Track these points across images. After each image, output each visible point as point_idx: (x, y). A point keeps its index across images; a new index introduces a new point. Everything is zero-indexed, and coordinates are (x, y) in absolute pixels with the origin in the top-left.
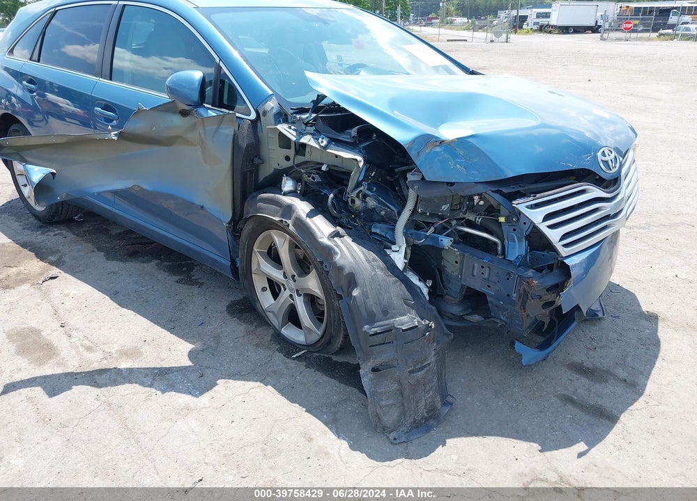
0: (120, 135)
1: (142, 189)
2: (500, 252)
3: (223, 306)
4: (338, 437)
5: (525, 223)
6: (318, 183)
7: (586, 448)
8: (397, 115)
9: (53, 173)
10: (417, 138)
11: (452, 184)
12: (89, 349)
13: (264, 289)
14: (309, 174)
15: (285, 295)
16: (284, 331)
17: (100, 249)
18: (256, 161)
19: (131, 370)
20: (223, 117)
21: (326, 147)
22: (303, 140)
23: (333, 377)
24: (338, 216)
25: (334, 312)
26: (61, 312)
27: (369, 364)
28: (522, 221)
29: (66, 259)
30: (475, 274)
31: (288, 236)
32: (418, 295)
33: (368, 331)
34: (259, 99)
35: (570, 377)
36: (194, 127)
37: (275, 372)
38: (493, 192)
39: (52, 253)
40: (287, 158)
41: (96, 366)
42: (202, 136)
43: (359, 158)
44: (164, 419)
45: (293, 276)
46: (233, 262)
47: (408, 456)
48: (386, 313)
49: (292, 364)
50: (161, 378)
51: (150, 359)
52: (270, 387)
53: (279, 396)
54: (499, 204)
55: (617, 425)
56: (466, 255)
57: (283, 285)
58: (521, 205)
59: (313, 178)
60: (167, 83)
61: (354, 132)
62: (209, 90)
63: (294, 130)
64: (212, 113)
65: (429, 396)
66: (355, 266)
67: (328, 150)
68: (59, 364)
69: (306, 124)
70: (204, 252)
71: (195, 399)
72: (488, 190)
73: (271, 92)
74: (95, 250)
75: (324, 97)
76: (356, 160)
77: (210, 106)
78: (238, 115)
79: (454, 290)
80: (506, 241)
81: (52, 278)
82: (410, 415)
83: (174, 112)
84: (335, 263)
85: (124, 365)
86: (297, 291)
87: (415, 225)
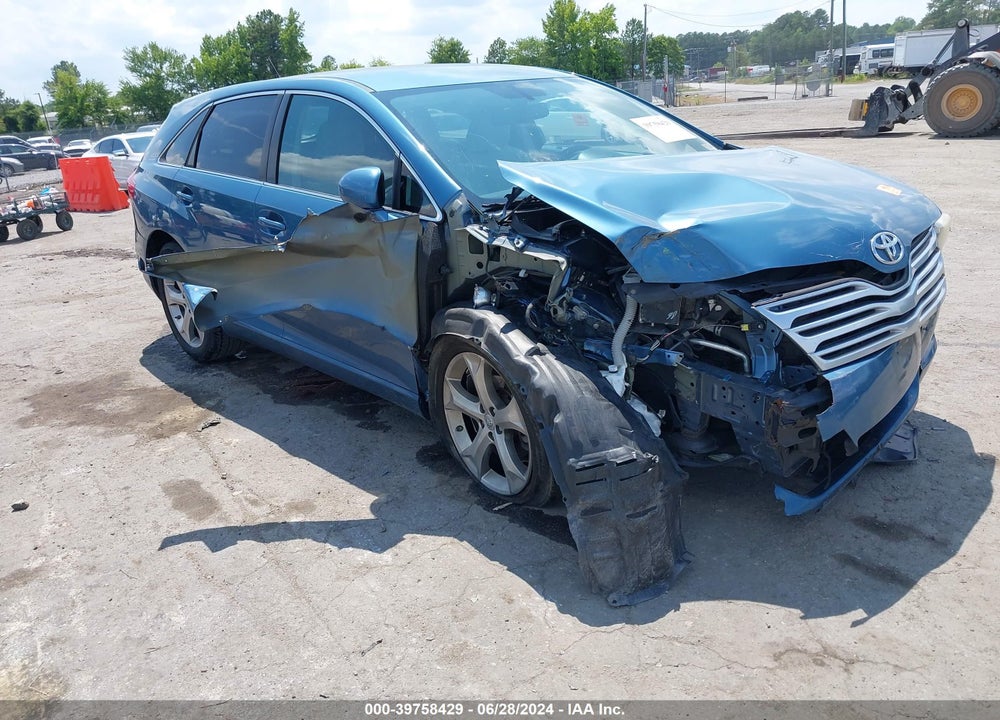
0: (288, 247)
1: (314, 310)
2: (747, 370)
3: (412, 454)
4: (545, 599)
5: (773, 331)
6: (514, 292)
7: (865, 615)
8: (604, 206)
9: (214, 293)
10: (629, 232)
11: (675, 286)
12: (254, 503)
13: (459, 429)
14: (503, 282)
15: (483, 433)
16: (484, 480)
17: (266, 391)
18: (444, 270)
19: (302, 524)
20: (405, 220)
21: (522, 249)
22: (496, 243)
23: (542, 532)
24: (539, 330)
25: (539, 450)
26: (222, 462)
27: (578, 506)
28: (769, 328)
29: (227, 403)
30: (715, 397)
31: (483, 359)
32: (639, 423)
33: (574, 465)
34: (445, 196)
35: (855, 534)
36: (371, 233)
37: (471, 527)
38: (728, 292)
39: (210, 397)
40: (480, 265)
41: (262, 520)
42: (382, 244)
43: (560, 259)
44: (338, 578)
45: (492, 409)
46: (422, 395)
47: (629, 621)
48: (596, 443)
49: (493, 518)
50: (339, 533)
51: (324, 513)
52: (465, 543)
53: (476, 553)
54: (741, 309)
55: (913, 590)
56: (703, 374)
57: (481, 421)
58: (763, 308)
59: (508, 286)
60: (340, 183)
61: (555, 229)
62: (389, 191)
63: (487, 231)
64: (392, 217)
65: (656, 550)
66: (556, 387)
67: (526, 253)
68: (220, 519)
69: (501, 223)
70: (388, 385)
71: (377, 555)
72: (723, 292)
73: (459, 188)
74: (261, 392)
75: (521, 190)
76: (557, 261)
77: (390, 209)
78: (422, 217)
79: (693, 421)
80: (753, 356)
81: (213, 424)
82: (633, 572)
83: (349, 217)
84: (533, 384)
85: (294, 519)
86: (497, 427)
87: (637, 339)
